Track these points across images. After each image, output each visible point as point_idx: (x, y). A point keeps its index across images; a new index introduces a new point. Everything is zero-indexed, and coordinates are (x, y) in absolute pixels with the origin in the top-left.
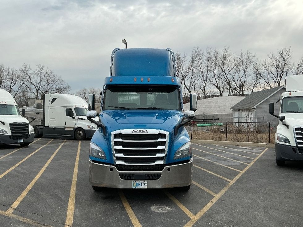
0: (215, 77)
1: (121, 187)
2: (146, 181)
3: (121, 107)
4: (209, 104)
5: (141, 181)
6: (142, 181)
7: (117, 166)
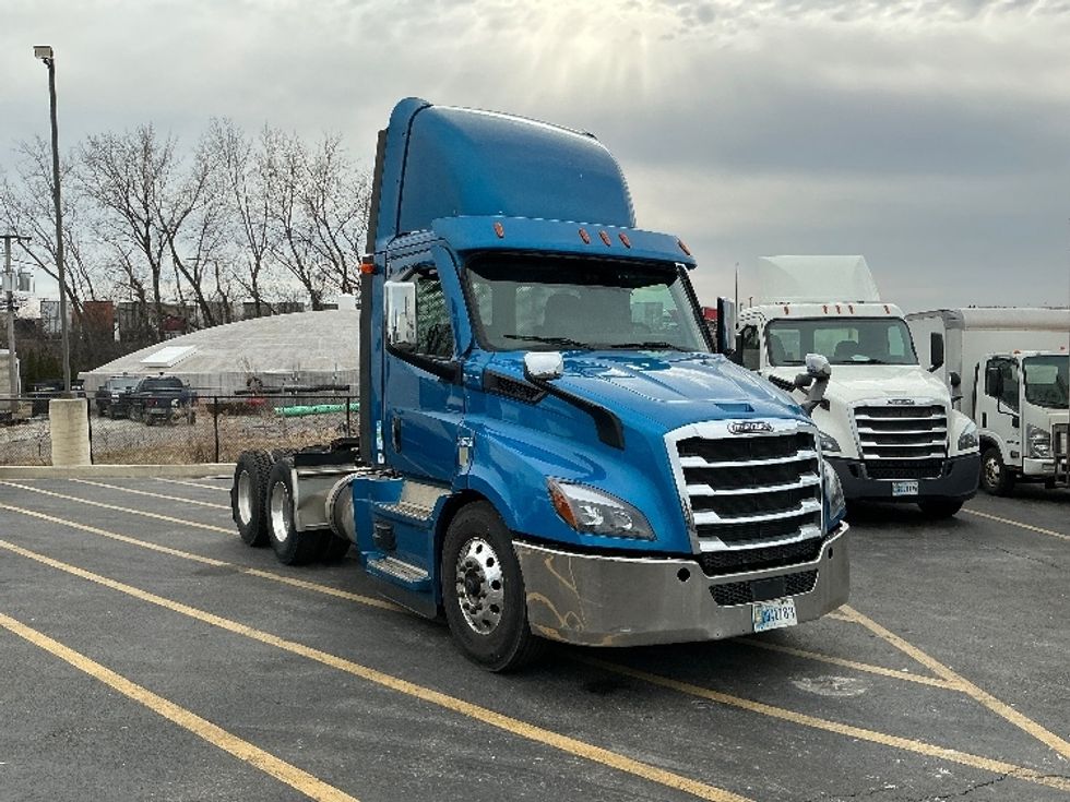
0: (290, 238)
1: (718, 633)
2: (790, 599)
3: (553, 340)
4: (302, 336)
5: (773, 605)
6: (775, 604)
7: (702, 558)
